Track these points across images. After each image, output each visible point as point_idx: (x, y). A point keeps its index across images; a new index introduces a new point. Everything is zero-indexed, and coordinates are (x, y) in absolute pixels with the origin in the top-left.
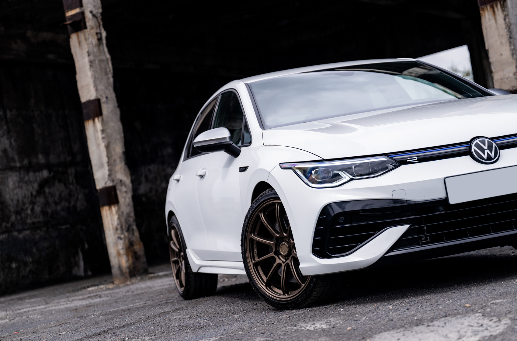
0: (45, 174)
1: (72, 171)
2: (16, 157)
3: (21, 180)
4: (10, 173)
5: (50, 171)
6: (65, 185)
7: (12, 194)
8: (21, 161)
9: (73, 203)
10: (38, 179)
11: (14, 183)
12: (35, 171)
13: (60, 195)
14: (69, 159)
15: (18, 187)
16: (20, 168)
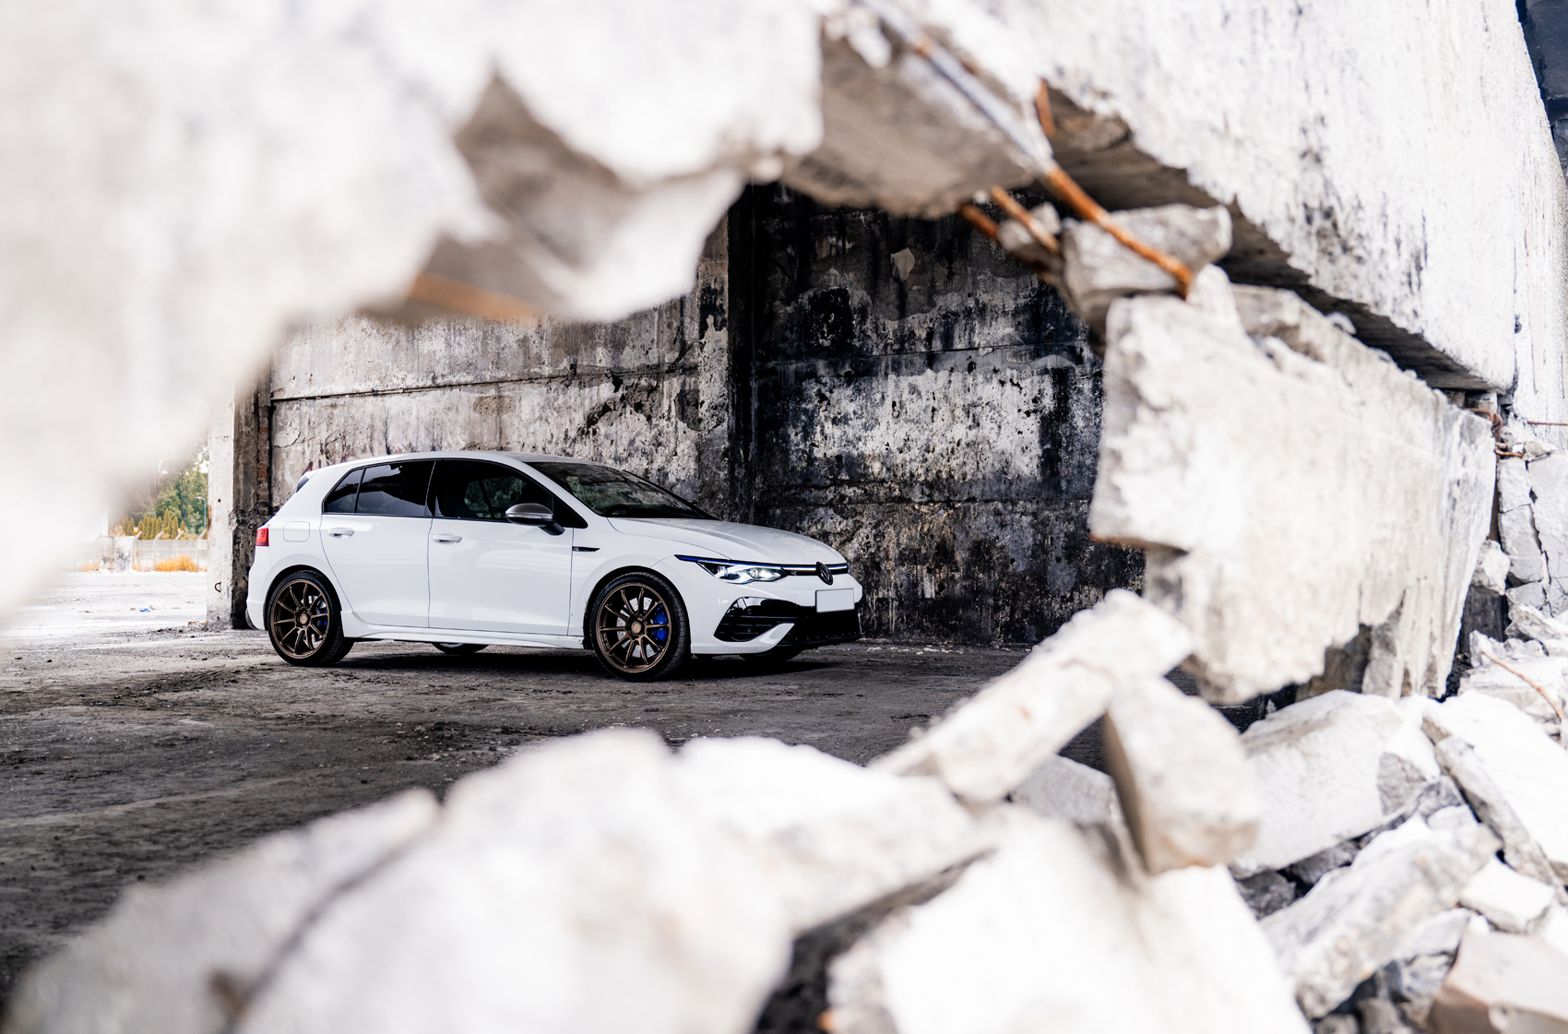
0: (605, 391)
1: (672, 386)
2: (545, 356)
3: (549, 404)
4: (527, 388)
5: (617, 383)
6: (649, 418)
7: (524, 431)
8: (555, 363)
9: (659, 461)
10: (587, 402)
11: (533, 410)
12: (582, 385)
13: (632, 442)
14: (670, 357)
15: (541, 418)
16: (551, 378)
